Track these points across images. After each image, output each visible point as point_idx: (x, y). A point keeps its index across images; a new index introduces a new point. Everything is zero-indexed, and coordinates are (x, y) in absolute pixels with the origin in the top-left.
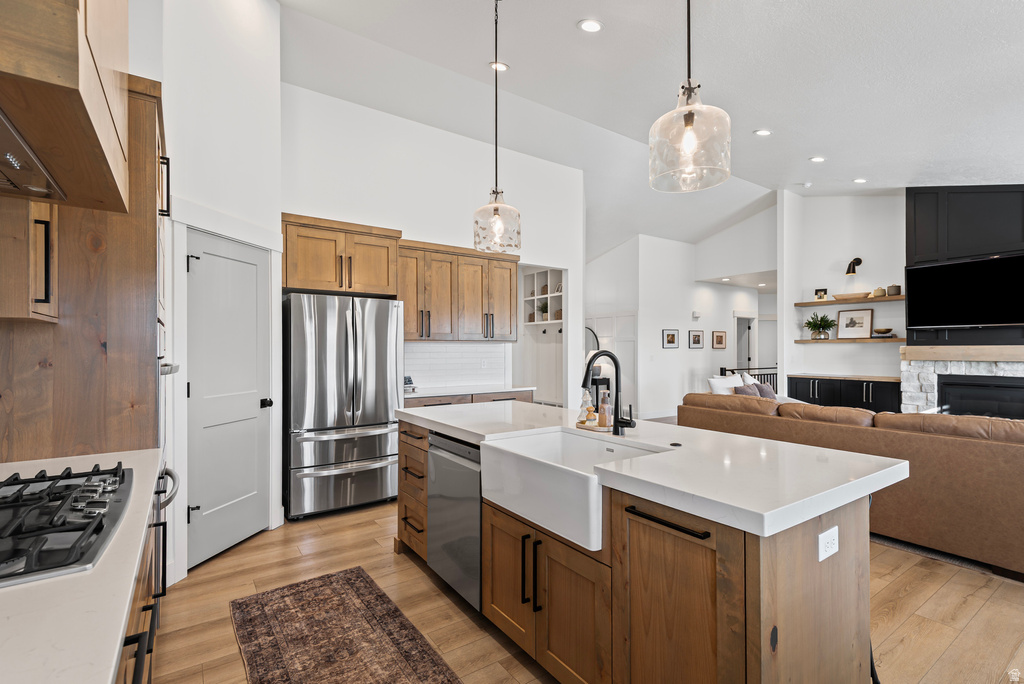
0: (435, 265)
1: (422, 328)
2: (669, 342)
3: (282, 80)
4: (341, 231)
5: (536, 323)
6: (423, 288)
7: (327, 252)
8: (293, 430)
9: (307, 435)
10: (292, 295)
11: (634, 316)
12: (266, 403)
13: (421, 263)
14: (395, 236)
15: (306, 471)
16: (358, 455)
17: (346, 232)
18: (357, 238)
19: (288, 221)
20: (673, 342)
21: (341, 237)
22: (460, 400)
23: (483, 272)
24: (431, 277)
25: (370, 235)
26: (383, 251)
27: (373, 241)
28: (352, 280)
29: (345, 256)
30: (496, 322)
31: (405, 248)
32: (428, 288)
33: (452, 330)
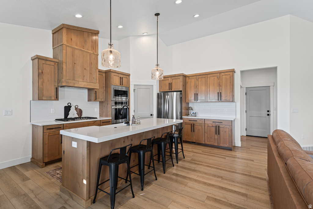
0: (199, 79)
1: (195, 98)
12: (152, 115)
13: (195, 80)
14: (181, 75)
17: (171, 77)
18: (173, 78)
22: (200, 120)
23: (217, 78)
24: (198, 83)
25: (175, 76)
26: (179, 79)
27: (176, 78)
28: (172, 88)
29: (170, 83)
30: (223, 95)
31: (190, 76)
32: (197, 87)
33: (205, 98)
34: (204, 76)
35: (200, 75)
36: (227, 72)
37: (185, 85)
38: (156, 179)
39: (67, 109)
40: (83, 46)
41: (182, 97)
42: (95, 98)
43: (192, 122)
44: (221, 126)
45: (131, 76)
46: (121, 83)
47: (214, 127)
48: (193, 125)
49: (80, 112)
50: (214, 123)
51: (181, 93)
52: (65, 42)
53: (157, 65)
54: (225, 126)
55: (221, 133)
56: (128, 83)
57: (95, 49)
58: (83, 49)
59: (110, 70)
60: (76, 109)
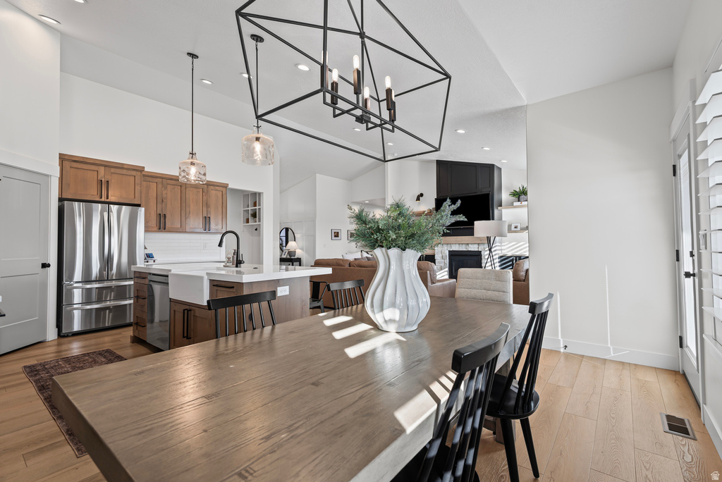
0: (169, 187)
1: (160, 224)
2: (335, 236)
3: (61, 70)
4: (101, 165)
5: (250, 224)
6: (161, 200)
7: (92, 177)
8: (65, 282)
9: (75, 285)
10: (66, 202)
11: (314, 221)
12: (45, 266)
13: (160, 186)
14: (141, 169)
15: (75, 306)
16: (114, 297)
18: (113, 170)
19: (63, 158)
20: (338, 236)
21: (102, 170)
23: (203, 192)
24: (166, 194)
26: (132, 178)
28: (109, 195)
29: (104, 180)
30: (212, 221)
32: (164, 200)
33: (181, 225)
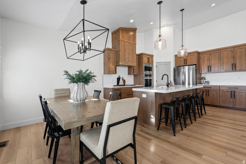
13: (208, 55)
14: (196, 52)
22: (215, 87)
23: (231, 52)
24: (211, 57)
25: (190, 54)
26: (194, 56)
27: (191, 54)
28: (187, 63)
29: (185, 59)
30: (238, 65)
31: (204, 53)
32: (210, 60)
33: (219, 69)
34: (217, 51)
35: (214, 51)
36: (241, 46)
37: (199, 59)
38: (192, 123)
39: (119, 79)
40: (129, 40)
41: (196, 69)
42: (133, 72)
43: (207, 88)
44: (236, 91)
45: (154, 57)
46: (149, 62)
47: (229, 93)
48: (207, 91)
49: (124, 81)
50: (229, 89)
51: (196, 66)
52: (121, 39)
53: (182, 46)
54: (241, 91)
55: (237, 96)
56: (152, 62)
57: (134, 40)
58: (129, 42)
59: (143, 53)
60: (123, 79)
